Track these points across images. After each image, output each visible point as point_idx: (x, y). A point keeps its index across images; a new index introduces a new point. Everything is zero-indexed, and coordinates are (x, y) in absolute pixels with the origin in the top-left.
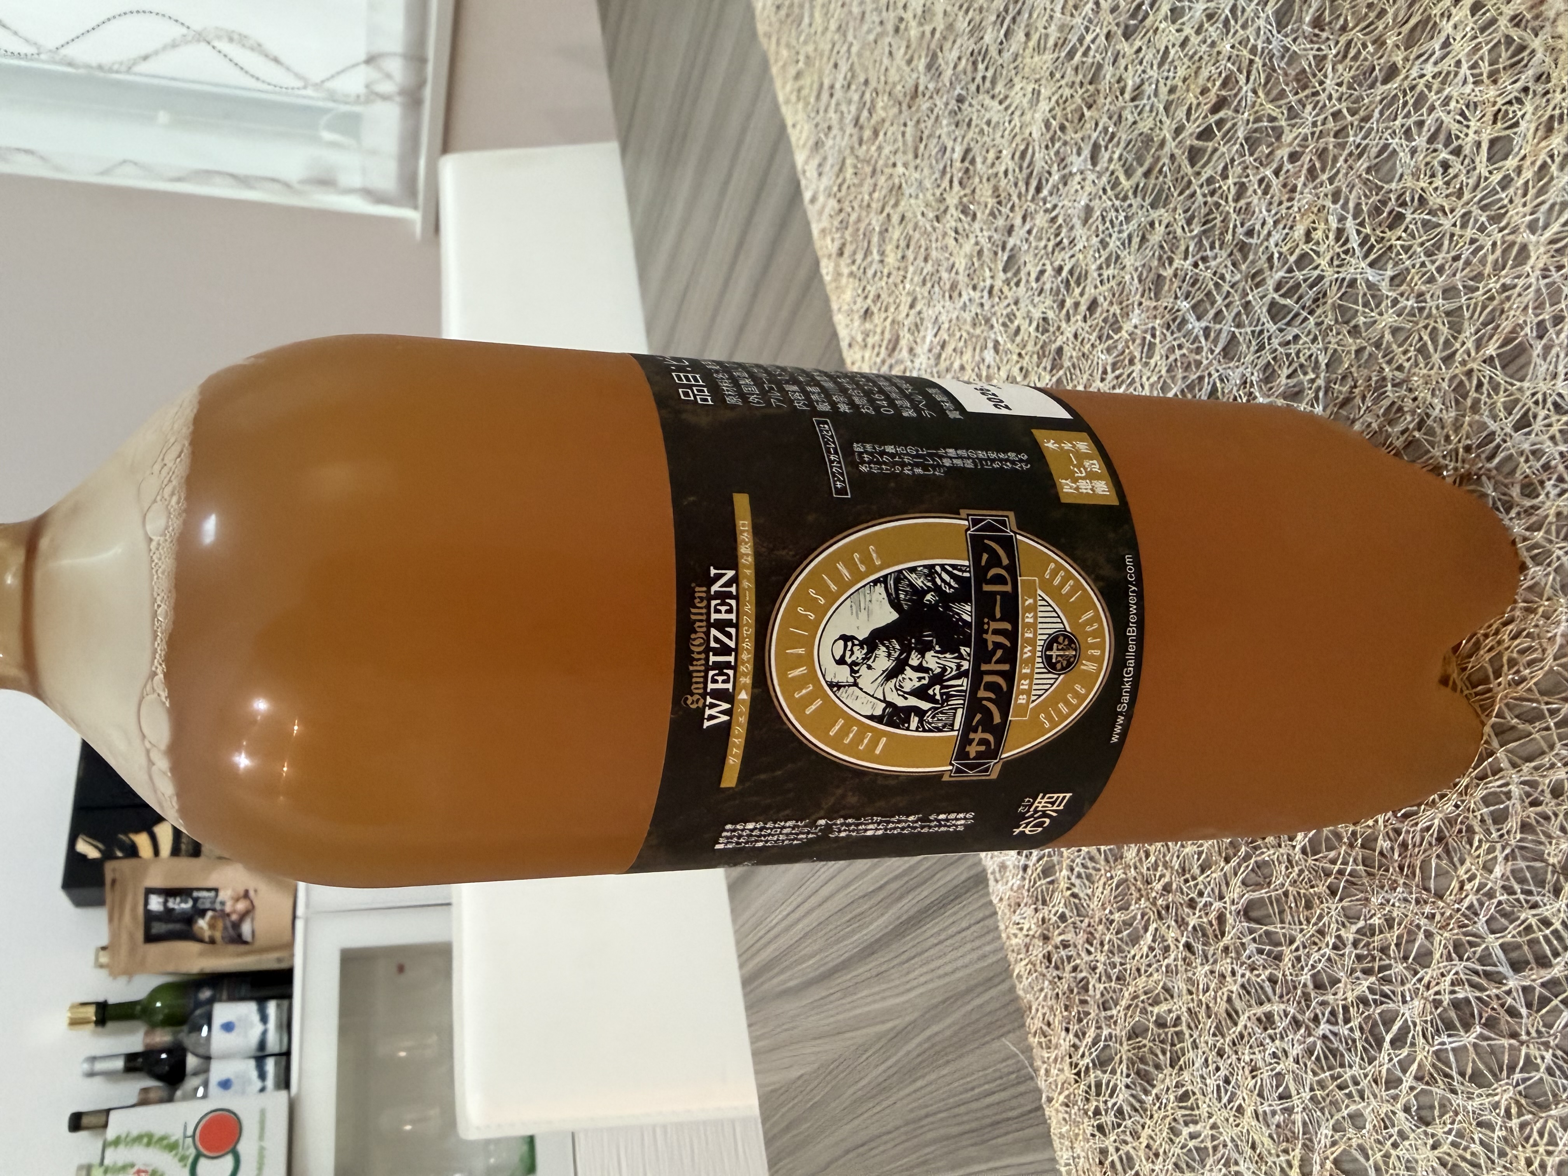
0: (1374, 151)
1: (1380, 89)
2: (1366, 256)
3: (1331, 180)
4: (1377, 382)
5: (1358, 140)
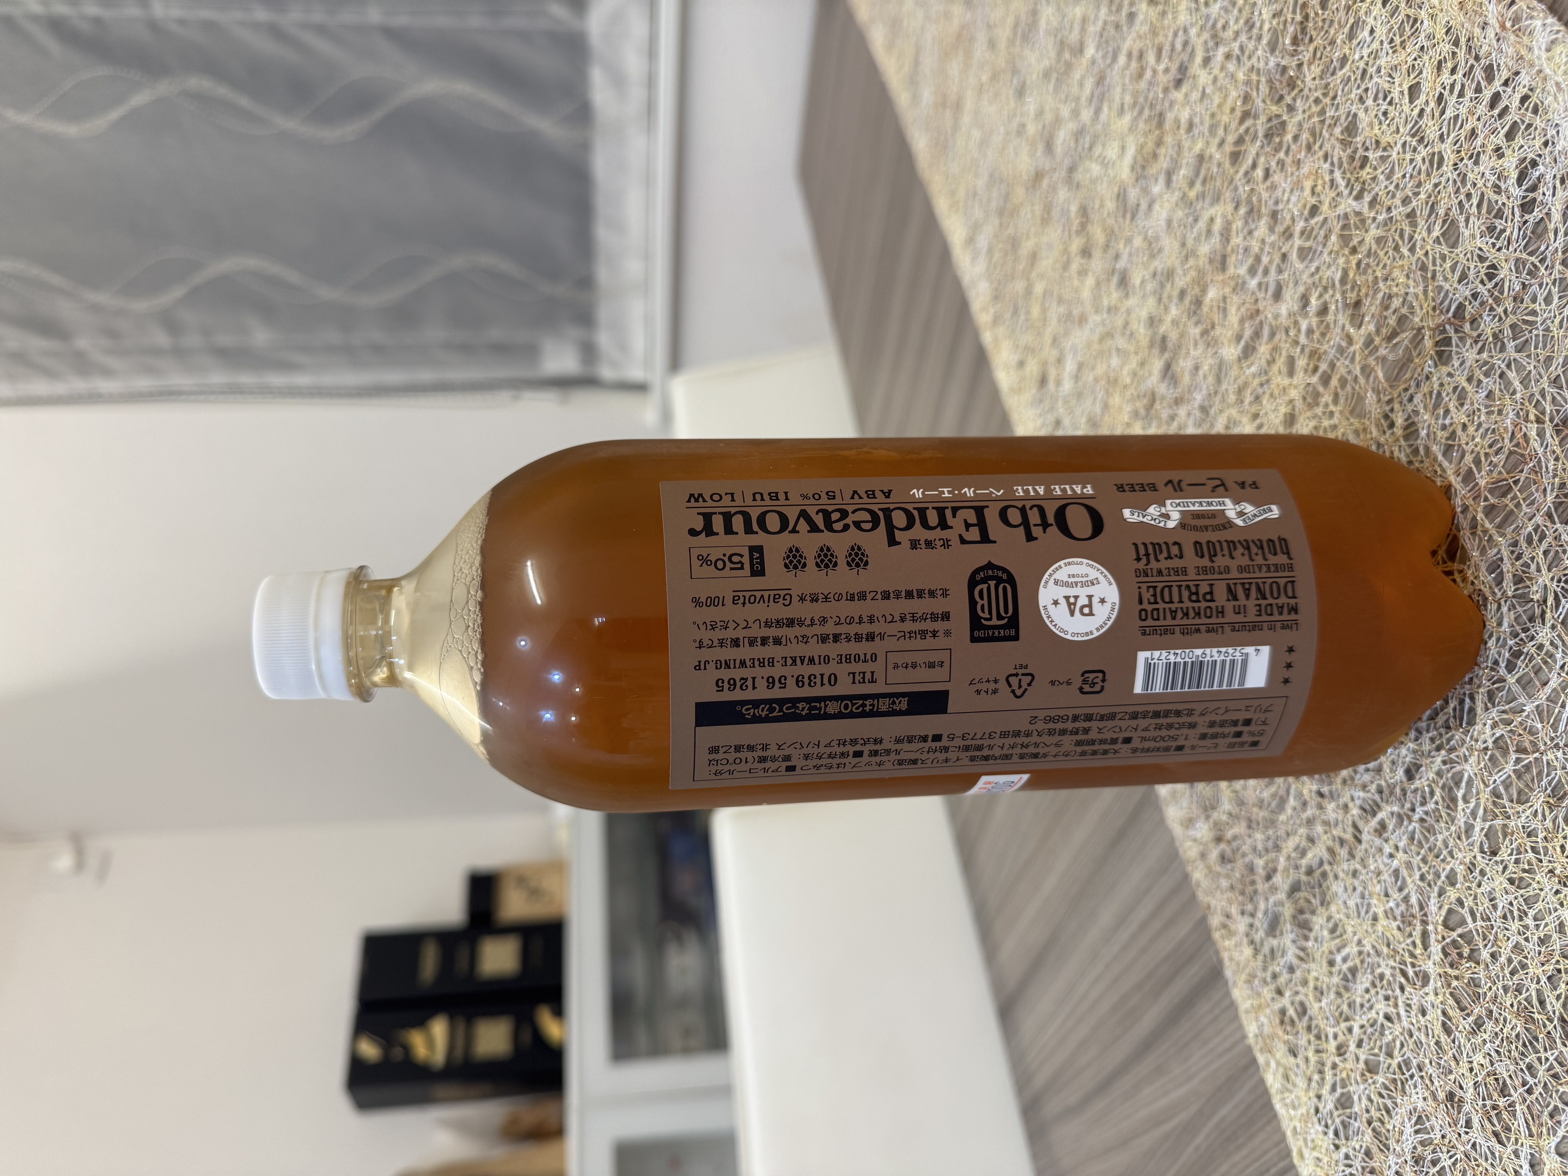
4: (1372, 282)
5: (1332, 113)
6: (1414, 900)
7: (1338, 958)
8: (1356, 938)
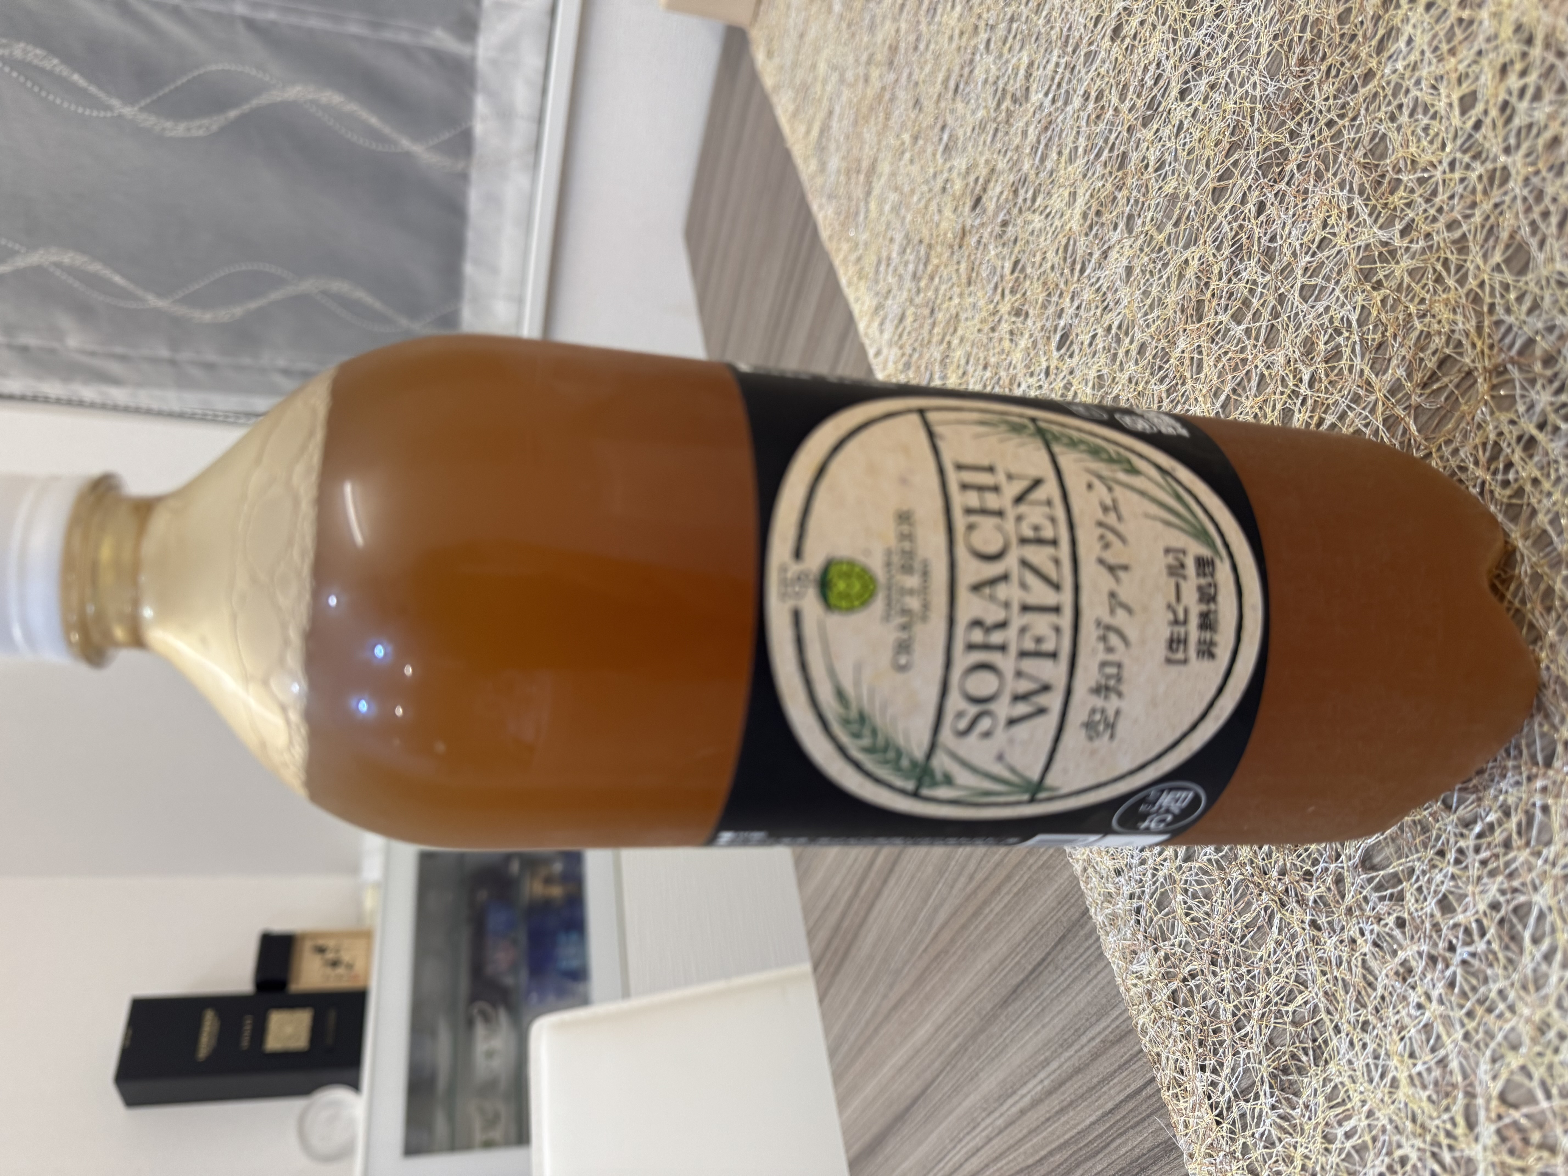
0: (1367, 139)
1: (1362, 91)
2: (1376, 221)
3: (1335, 175)
4: (1404, 320)
5: (1352, 136)
6: (1454, 1065)
7: (1340, 1132)
8: (1366, 1108)
